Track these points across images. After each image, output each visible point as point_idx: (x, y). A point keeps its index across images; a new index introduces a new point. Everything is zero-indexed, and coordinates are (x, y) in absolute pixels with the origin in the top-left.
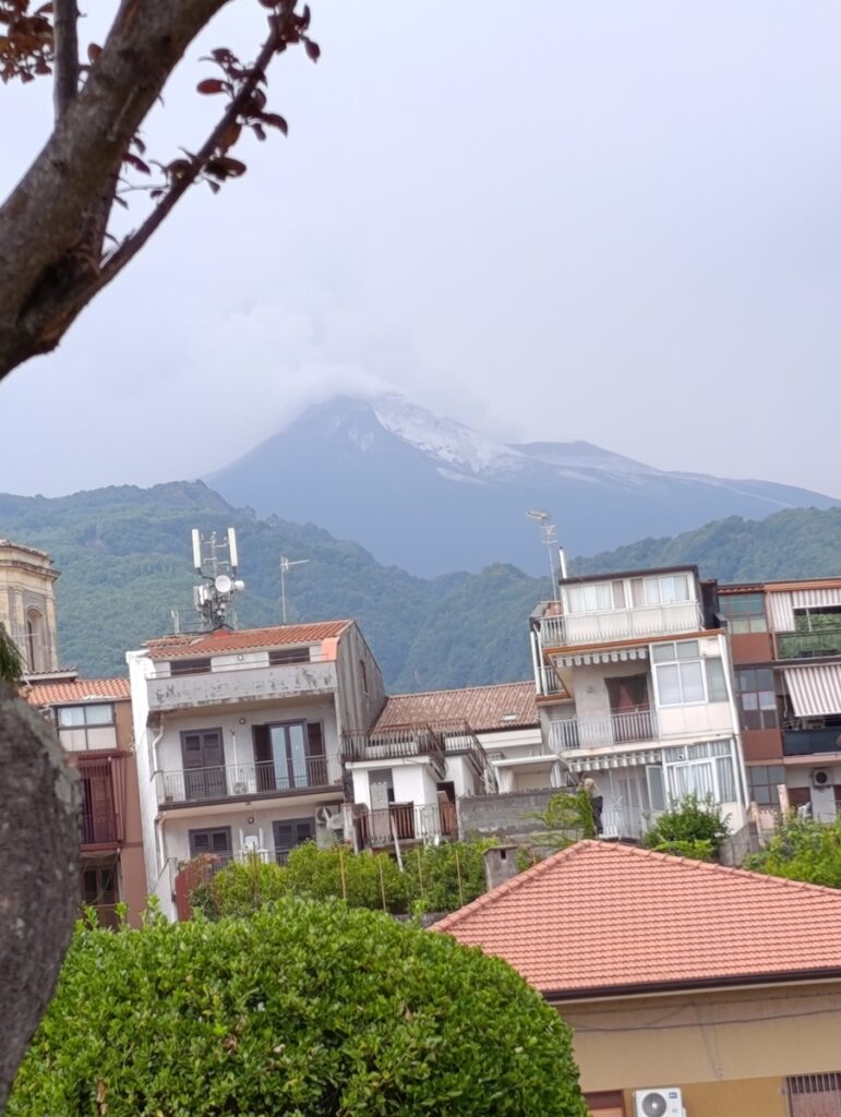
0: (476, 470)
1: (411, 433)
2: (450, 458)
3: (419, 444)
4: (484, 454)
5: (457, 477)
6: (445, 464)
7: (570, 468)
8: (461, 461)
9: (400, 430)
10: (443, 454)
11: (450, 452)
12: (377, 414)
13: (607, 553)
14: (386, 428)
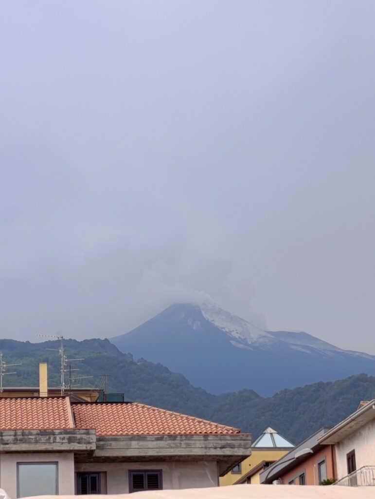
0: (250, 343)
1: (220, 322)
2: (237, 336)
3: (222, 328)
4: (254, 336)
5: (240, 346)
6: (234, 339)
7: (297, 345)
8: (243, 338)
9: (213, 321)
10: (234, 334)
11: (237, 333)
12: (203, 312)
13: (300, 388)
14: (207, 319)
